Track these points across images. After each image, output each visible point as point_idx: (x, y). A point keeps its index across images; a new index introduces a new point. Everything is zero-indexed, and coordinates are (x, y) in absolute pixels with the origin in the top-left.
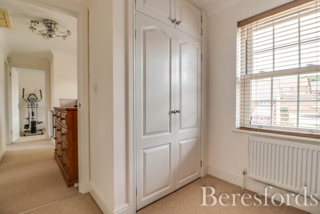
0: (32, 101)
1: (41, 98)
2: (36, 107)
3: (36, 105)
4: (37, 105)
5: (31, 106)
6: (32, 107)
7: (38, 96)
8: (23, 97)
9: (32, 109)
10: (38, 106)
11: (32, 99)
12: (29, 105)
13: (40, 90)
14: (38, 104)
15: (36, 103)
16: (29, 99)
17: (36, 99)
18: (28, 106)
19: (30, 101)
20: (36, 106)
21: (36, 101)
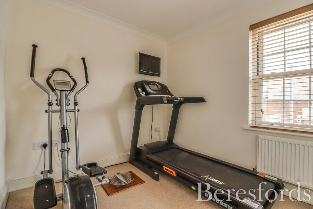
0: (61, 91)
1: (87, 81)
2: (73, 111)
3: (72, 102)
4: (76, 104)
5: (58, 108)
6: (60, 111)
7: (79, 75)
8: (32, 75)
9: (62, 118)
10: (78, 107)
11: (59, 83)
12: (50, 104)
13: (83, 59)
14: (78, 100)
15: (71, 97)
16: (51, 81)
17: (72, 84)
18: (47, 108)
19: (53, 90)
20: (71, 107)
21: (72, 90)
